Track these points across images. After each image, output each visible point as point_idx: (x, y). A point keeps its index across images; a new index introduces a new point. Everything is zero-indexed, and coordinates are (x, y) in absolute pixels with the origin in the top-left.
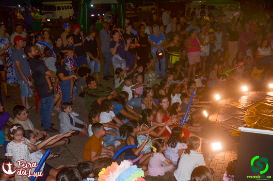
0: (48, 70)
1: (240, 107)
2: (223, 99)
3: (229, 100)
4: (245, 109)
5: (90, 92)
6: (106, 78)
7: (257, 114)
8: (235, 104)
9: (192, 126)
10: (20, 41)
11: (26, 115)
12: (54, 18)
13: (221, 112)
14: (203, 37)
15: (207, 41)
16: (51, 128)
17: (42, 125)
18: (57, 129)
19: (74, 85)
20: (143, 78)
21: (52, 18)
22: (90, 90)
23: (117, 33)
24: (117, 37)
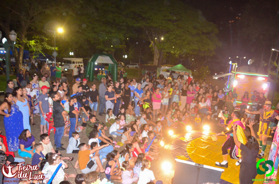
0: (64, 110)
1: (185, 141)
2: (175, 134)
3: (178, 135)
4: (188, 142)
5: (91, 124)
6: (100, 114)
7: (194, 146)
8: (181, 138)
9: (152, 151)
10: (45, 89)
11: (49, 139)
12: (70, 69)
13: (172, 143)
14: (164, 93)
15: (167, 96)
16: (61, 147)
17: (55, 145)
18: (64, 147)
19: (79, 117)
20: (125, 117)
21: (68, 68)
22: (91, 123)
23: (110, 87)
24: (110, 89)
